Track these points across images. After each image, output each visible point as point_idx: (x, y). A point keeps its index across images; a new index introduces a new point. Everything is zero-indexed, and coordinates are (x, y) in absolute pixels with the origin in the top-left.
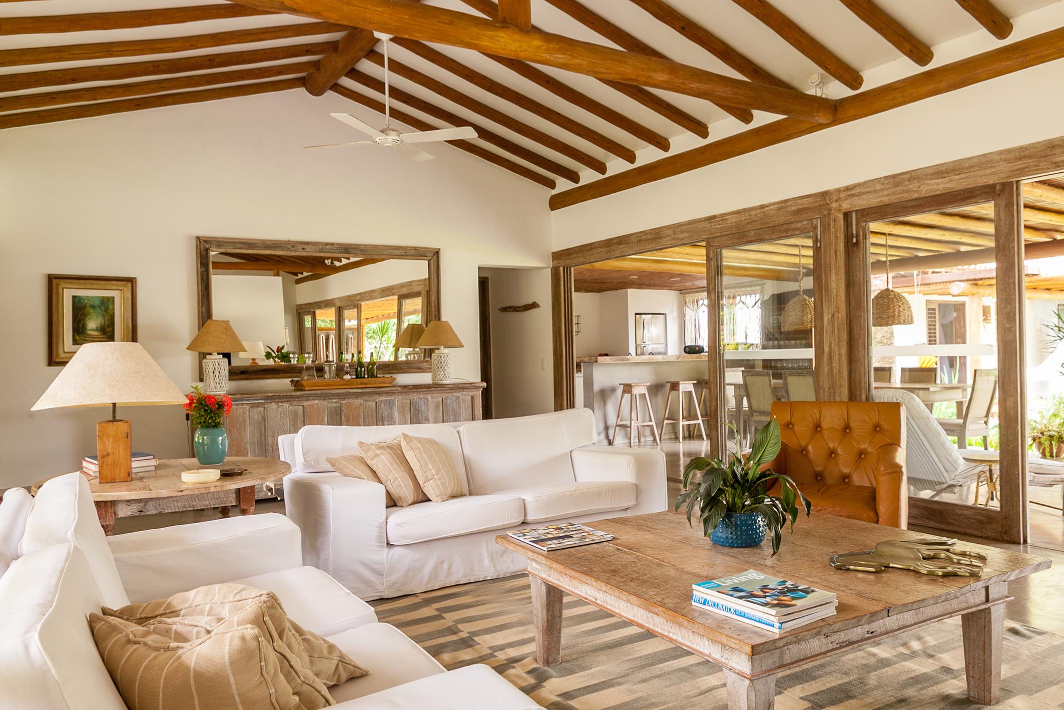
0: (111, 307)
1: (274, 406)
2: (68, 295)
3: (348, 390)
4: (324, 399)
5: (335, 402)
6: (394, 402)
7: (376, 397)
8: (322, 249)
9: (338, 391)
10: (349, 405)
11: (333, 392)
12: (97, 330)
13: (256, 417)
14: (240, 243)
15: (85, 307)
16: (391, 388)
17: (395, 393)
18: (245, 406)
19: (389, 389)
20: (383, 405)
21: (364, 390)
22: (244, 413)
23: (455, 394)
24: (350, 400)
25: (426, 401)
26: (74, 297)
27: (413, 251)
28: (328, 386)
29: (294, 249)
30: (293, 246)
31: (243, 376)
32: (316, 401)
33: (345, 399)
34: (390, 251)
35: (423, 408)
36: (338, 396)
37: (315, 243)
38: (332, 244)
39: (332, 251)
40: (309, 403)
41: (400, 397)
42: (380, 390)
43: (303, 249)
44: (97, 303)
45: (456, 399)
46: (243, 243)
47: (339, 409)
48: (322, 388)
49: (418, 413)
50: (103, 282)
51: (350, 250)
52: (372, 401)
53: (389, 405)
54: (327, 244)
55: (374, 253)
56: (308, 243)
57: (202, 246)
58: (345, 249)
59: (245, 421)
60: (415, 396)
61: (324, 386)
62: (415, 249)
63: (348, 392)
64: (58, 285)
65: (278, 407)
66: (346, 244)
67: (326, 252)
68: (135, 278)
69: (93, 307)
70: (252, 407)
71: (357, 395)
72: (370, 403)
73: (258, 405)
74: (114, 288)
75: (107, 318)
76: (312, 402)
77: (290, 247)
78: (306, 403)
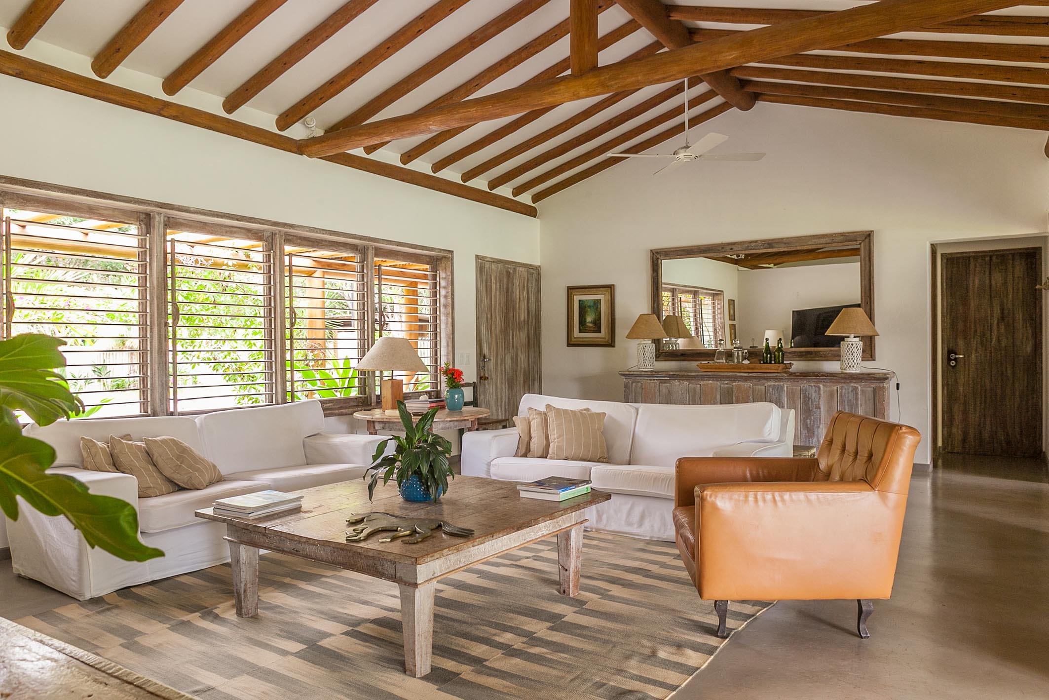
0: (599, 306)
1: (677, 383)
2: (577, 298)
3: (736, 373)
4: (717, 381)
5: (727, 384)
6: (782, 387)
7: (764, 381)
8: (748, 246)
9: (726, 374)
10: (739, 387)
11: (722, 374)
12: (591, 323)
13: (664, 391)
14: (680, 251)
15: (585, 307)
16: (777, 374)
17: (782, 379)
18: (656, 381)
19: (774, 375)
20: (771, 390)
21: (750, 375)
22: (655, 387)
23: (852, 385)
24: (740, 383)
25: (817, 389)
26: (580, 301)
27: (842, 238)
28: (719, 369)
29: (723, 250)
30: (723, 248)
31: (682, 358)
32: (710, 382)
33: (735, 381)
34: (815, 240)
35: (813, 397)
36: (728, 378)
37: (741, 242)
38: (756, 242)
39: (756, 248)
40: (705, 382)
41: (789, 383)
42: (765, 375)
43: (732, 249)
44: (592, 304)
45: (854, 389)
46: (683, 250)
47: (730, 390)
48: (715, 370)
49: (809, 401)
50: (595, 290)
51: (774, 245)
52: (761, 385)
53: (777, 390)
54: (752, 242)
55: (797, 244)
56: (734, 244)
57: (654, 256)
58: (769, 244)
59: (655, 393)
60: (804, 384)
61: (716, 369)
62: (842, 234)
63: (736, 375)
64: (571, 293)
65: (679, 385)
66: (769, 240)
67: (751, 249)
68: (613, 285)
69: (590, 307)
70: (661, 382)
71: (746, 379)
72: (760, 387)
73: (665, 382)
74: (601, 293)
75: (597, 314)
76: (707, 382)
77: (720, 249)
78: (702, 383)
